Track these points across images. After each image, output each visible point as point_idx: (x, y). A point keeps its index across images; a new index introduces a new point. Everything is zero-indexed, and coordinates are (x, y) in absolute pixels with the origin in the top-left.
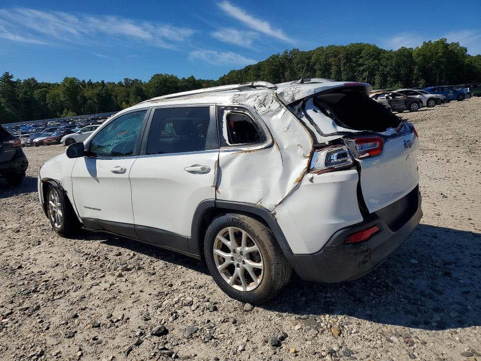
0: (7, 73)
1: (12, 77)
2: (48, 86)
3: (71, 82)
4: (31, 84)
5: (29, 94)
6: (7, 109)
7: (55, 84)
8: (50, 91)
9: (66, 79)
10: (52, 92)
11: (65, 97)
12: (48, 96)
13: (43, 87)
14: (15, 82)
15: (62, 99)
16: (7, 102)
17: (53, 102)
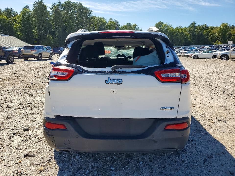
0: (194, 22)
1: (195, 24)
2: (212, 28)
3: (224, 26)
4: (204, 27)
5: (201, 32)
6: (189, 39)
7: (216, 27)
8: (212, 31)
9: (223, 25)
10: (213, 31)
11: (219, 34)
12: (210, 33)
13: (210, 29)
14: (197, 26)
15: (217, 35)
16: (190, 36)
17: (213, 36)
